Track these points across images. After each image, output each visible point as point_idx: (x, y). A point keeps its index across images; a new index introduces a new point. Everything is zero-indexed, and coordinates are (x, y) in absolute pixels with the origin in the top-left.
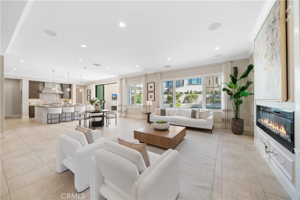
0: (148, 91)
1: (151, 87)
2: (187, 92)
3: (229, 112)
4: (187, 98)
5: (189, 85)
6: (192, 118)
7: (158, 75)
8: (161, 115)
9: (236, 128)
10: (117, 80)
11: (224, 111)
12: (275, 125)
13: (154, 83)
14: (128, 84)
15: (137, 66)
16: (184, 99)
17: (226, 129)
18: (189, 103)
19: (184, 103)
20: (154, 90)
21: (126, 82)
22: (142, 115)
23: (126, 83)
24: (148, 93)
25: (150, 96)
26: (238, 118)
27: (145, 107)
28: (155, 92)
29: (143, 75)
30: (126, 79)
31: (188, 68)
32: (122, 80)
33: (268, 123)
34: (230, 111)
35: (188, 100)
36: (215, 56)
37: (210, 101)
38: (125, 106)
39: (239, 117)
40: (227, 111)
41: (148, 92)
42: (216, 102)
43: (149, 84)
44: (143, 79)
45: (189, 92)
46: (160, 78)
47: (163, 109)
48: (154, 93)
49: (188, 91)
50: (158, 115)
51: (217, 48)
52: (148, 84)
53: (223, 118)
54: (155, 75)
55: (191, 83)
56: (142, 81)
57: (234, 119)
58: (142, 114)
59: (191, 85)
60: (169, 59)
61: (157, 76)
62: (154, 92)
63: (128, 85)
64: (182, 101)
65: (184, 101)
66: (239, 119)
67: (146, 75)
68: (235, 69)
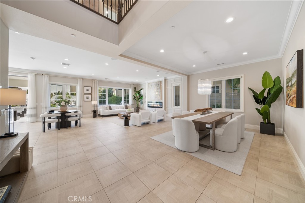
1: (88, 90)
13: (92, 87)
20: (92, 93)
24: (84, 94)
25: (87, 97)
30: (49, 76)
34: (134, 105)
39: (138, 107)
40: (132, 105)
46: (98, 84)
48: (92, 95)
50: (107, 110)
52: (84, 86)
54: (93, 81)
67: (83, 79)
68: (135, 88)
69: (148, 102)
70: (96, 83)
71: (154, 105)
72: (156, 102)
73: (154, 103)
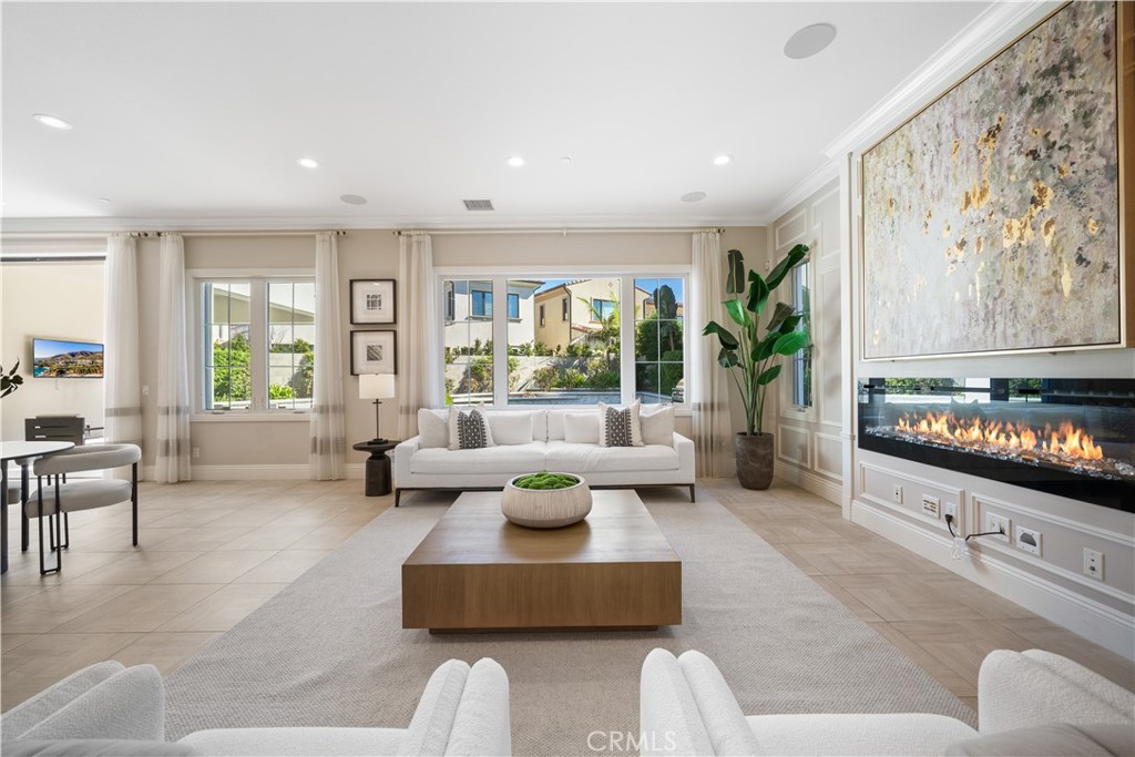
0: (352, 322)
1: (373, 302)
2: (473, 345)
3: (716, 412)
4: (476, 368)
5: (474, 318)
6: (610, 444)
7: (419, 243)
8: (462, 447)
9: (757, 465)
10: (103, 241)
11: (700, 410)
12: (1002, 430)
13: (395, 282)
14: (200, 273)
15: (308, 163)
16: (465, 373)
17: (707, 475)
18: (481, 391)
19: (462, 390)
20: (395, 322)
21: (189, 261)
22: (317, 456)
23: (188, 266)
24: (352, 333)
25: (370, 348)
26: (756, 430)
27: (335, 409)
28: (401, 328)
29: (322, 231)
30: (186, 239)
31: (568, 229)
32: (148, 246)
33: (953, 433)
34: (719, 409)
35: (480, 379)
36: (685, 199)
37: (555, 383)
38: (178, 411)
39: (760, 429)
40: (710, 407)
41: (352, 328)
42: (577, 385)
43: (358, 287)
44: (323, 253)
45: (482, 346)
46: (427, 260)
47: (468, 413)
48: (395, 333)
49: (478, 343)
50: (446, 445)
51: (722, 160)
52: (352, 282)
53: (697, 434)
54: (401, 239)
55: (484, 314)
56: (314, 266)
57: (745, 434)
58: (315, 450)
59: (482, 319)
60: (516, 162)
61: (409, 247)
62: (390, 327)
63: (198, 280)
64: (456, 385)
65: (463, 383)
66: (761, 434)
67: (341, 235)
68: (735, 258)
69: (875, 386)
70: (415, 246)
71: (961, 418)
72: (1000, 389)
73: (969, 398)
